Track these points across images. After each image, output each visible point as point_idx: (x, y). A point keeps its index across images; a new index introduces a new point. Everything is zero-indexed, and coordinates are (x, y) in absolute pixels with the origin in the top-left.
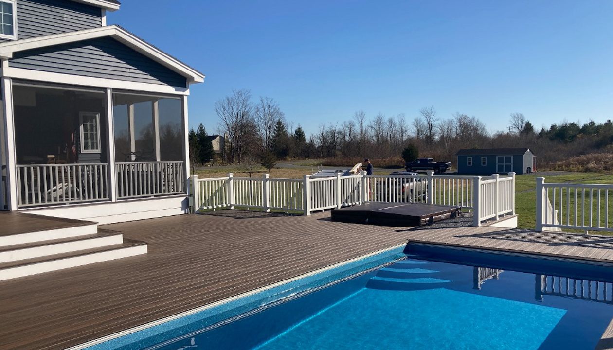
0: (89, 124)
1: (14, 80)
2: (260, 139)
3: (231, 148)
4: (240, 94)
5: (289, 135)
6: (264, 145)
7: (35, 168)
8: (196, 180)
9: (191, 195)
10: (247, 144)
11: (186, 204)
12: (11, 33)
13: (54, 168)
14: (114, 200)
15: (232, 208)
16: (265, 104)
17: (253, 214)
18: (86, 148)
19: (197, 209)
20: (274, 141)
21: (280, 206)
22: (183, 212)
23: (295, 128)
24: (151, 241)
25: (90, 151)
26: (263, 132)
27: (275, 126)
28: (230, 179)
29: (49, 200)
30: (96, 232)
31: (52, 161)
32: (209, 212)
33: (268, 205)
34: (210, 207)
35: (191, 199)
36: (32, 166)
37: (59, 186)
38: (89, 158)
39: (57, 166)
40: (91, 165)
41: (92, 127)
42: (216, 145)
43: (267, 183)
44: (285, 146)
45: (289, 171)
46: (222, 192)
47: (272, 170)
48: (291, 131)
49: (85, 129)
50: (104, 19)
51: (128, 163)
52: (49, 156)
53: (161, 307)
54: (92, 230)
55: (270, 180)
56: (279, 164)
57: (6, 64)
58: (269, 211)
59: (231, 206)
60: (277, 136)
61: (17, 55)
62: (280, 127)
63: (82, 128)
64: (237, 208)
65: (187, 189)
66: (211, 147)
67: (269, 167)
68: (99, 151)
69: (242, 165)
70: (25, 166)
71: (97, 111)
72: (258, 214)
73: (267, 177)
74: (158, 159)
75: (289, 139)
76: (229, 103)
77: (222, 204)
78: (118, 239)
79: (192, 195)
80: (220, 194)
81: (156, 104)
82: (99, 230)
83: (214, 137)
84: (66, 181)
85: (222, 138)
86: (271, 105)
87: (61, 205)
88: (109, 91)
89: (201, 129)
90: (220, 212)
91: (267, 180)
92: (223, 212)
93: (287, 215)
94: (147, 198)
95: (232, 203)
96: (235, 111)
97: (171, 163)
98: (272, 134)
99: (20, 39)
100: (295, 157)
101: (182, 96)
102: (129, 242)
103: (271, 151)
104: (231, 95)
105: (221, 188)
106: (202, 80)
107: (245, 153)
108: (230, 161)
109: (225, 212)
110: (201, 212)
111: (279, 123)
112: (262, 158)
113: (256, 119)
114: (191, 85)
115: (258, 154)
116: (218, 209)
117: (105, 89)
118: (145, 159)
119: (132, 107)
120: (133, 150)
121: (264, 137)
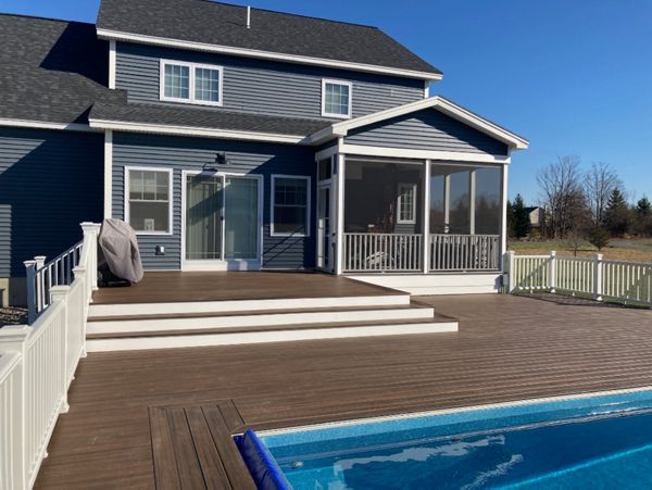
0: (405, 195)
1: (347, 155)
2: (590, 212)
3: (552, 222)
4: (567, 160)
5: (629, 208)
6: (594, 218)
7: (358, 236)
8: (513, 256)
9: (505, 273)
10: (571, 217)
11: (500, 282)
12: (347, 113)
13: (373, 237)
14: (426, 272)
15: (553, 291)
16: (598, 170)
17: (579, 301)
18: (402, 218)
19: (512, 288)
20: (608, 214)
21: (616, 294)
22: (496, 291)
23: (639, 198)
24: (462, 319)
25: (405, 222)
26: (593, 204)
27: (610, 197)
28: (552, 258)
29: (368, 267)
30: (408, 302)
31: (373, 230)
32: (525, 294)
33: (599, 292)
34: (527, 288)
35: (505, 276)
36: (356, 234)
37: (377, 254)
38: (405, 228)
39: (376, 235)
40: (406, 236)
41: (408, 198)
42: (534, 218)
43: (600, 265)
44: (621, 221)
45: (629, 251)
46: (541, 272)
47: (603, 249)
48: (632, 202)
49: (402, 200)
50: (427, 90)
51: (440, 236)
52: (370, 226)
53: (473, 392)
54: (405, 300)
55: (603, 261)
56: (612, 242)
57: (341, 141)
58: (600, 299)
59: (552, 288)
60: (612, 208)
61: (352, 132)
62: (617, 198)
63: (399, 199)
64: (558, 292)
65: (501, 266)
66: (529, 220)
67: (600, 245)
68: (413, 222)
69: (565, 241)
70: (350, 234)
71: (414, 182)
72: (585, 302)
73: (600, 259)
74: (472, 232)
75: (629, 212)
76: (552, 170)
77: (541, 285)
78: (429, 313)
79: (507, 273)
80: (539, 273)
81: (473, 174)
82: (411, 301)
83: (532, 209)
84: (383, 250)
85: (542, 211)
86: (607, 171)
87: (378, 273)
88: (427, 163)
89: (519, 201)
90: (538, 295)
91: (599, 262)
92: (542, 295)
93: (626, 307)
94: (460, 273)
95: (553, 285)
96: (560, 180)
97: (485, 237)
98: (606, 206)
99: (354, 117)
100: (636, 235)
101: (502, 165)
102: (440, 317)
103: (603, 226)
104: (555, 162)
105: (541, 268)
106: (526, 147)
107: (569, 228)
108: (551, 236)
109: (544, 294)
110: (516, 293)
111: (616, 192)
112: (592, 234)
113: (586, 189)
114: (512, 153)
115: (585, 230)
116: (535, 291)
117: (424, 160)
118: (458, 232)
119: (448, 178)
120: (447, 222)
121: (594, 209)
